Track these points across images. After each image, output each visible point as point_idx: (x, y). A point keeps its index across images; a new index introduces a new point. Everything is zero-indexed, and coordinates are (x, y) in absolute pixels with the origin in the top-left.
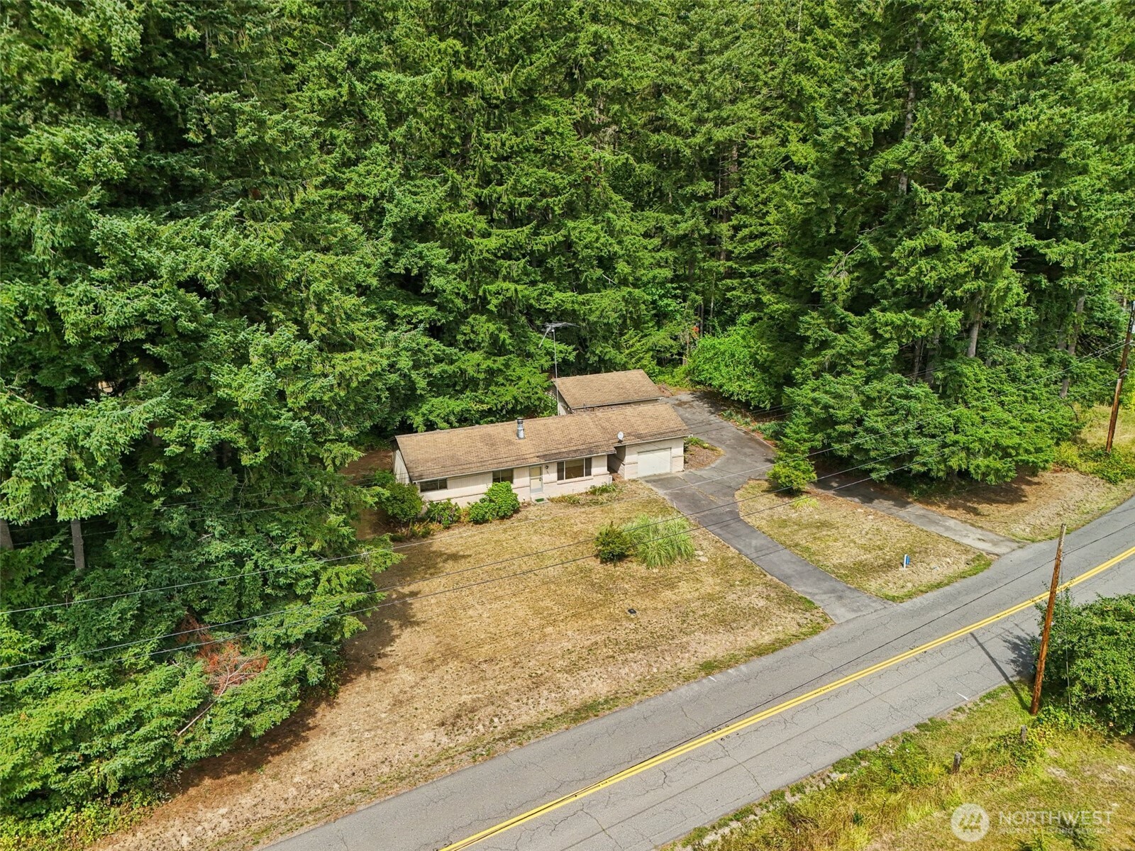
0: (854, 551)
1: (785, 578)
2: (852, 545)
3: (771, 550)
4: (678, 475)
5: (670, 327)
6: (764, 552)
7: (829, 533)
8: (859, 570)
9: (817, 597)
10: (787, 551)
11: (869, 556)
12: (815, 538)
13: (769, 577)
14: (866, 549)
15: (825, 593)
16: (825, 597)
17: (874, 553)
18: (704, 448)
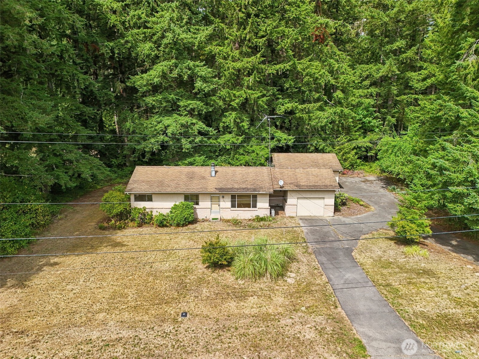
0: (444, 302)
1: (354, 315)
2: (445, 296)
3: (359, 285)
4: (327, 218)
5: (371, 136)
6: (350, 286)
7: (428, 281)
8: (440, 323)
9: (374, 344)
10: (374, 289)
11: (459, 311)
12: (409, 283)
13: (339, 309)
14: (458, 303)
15: (385, 341)
16: (384, 345)
17: (466, 309)
18: (361, 205)
